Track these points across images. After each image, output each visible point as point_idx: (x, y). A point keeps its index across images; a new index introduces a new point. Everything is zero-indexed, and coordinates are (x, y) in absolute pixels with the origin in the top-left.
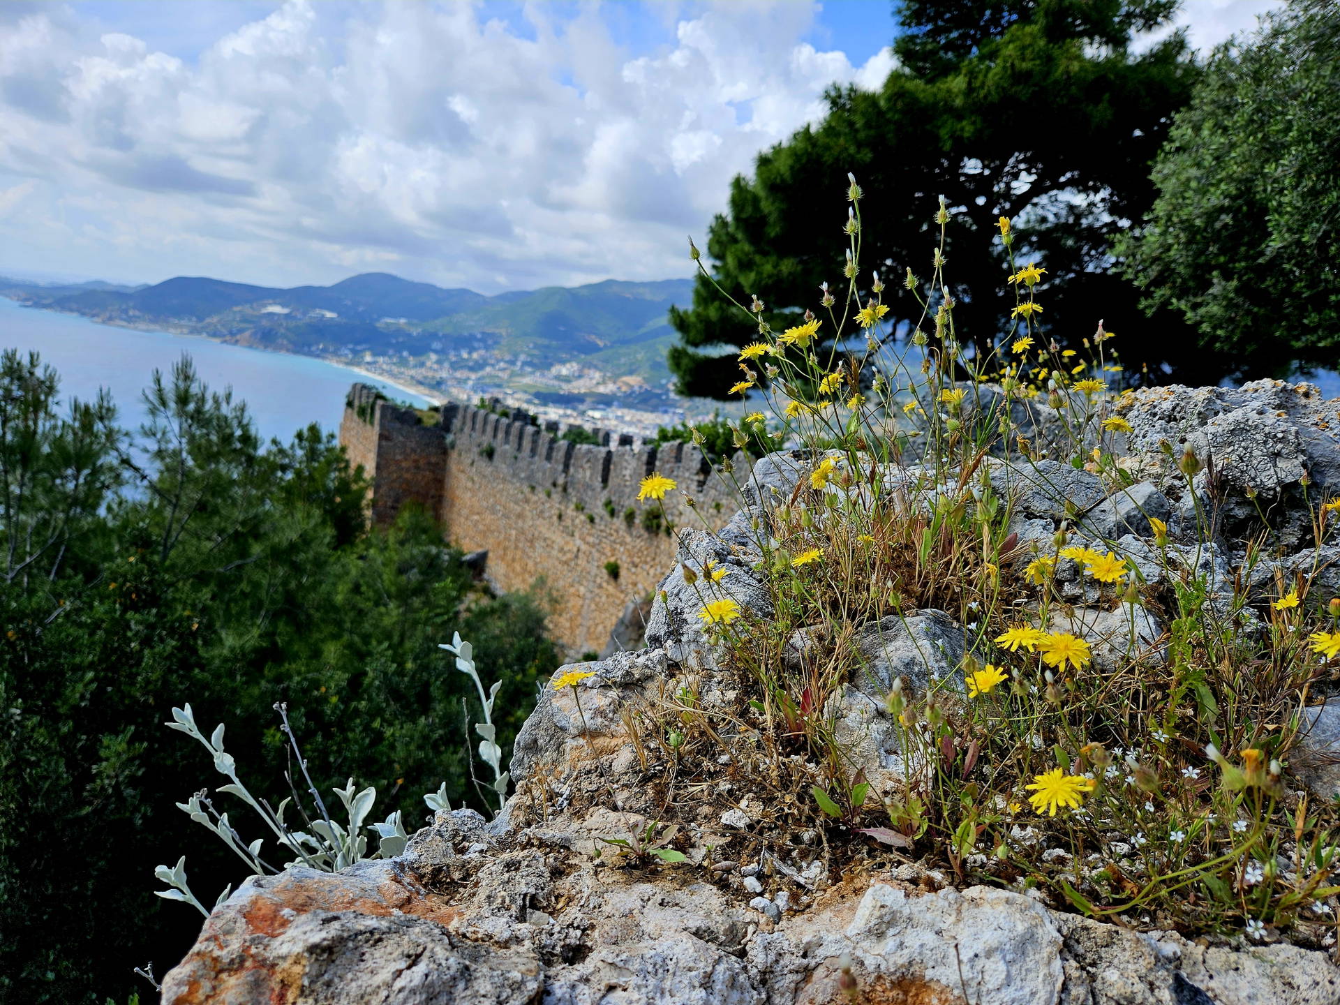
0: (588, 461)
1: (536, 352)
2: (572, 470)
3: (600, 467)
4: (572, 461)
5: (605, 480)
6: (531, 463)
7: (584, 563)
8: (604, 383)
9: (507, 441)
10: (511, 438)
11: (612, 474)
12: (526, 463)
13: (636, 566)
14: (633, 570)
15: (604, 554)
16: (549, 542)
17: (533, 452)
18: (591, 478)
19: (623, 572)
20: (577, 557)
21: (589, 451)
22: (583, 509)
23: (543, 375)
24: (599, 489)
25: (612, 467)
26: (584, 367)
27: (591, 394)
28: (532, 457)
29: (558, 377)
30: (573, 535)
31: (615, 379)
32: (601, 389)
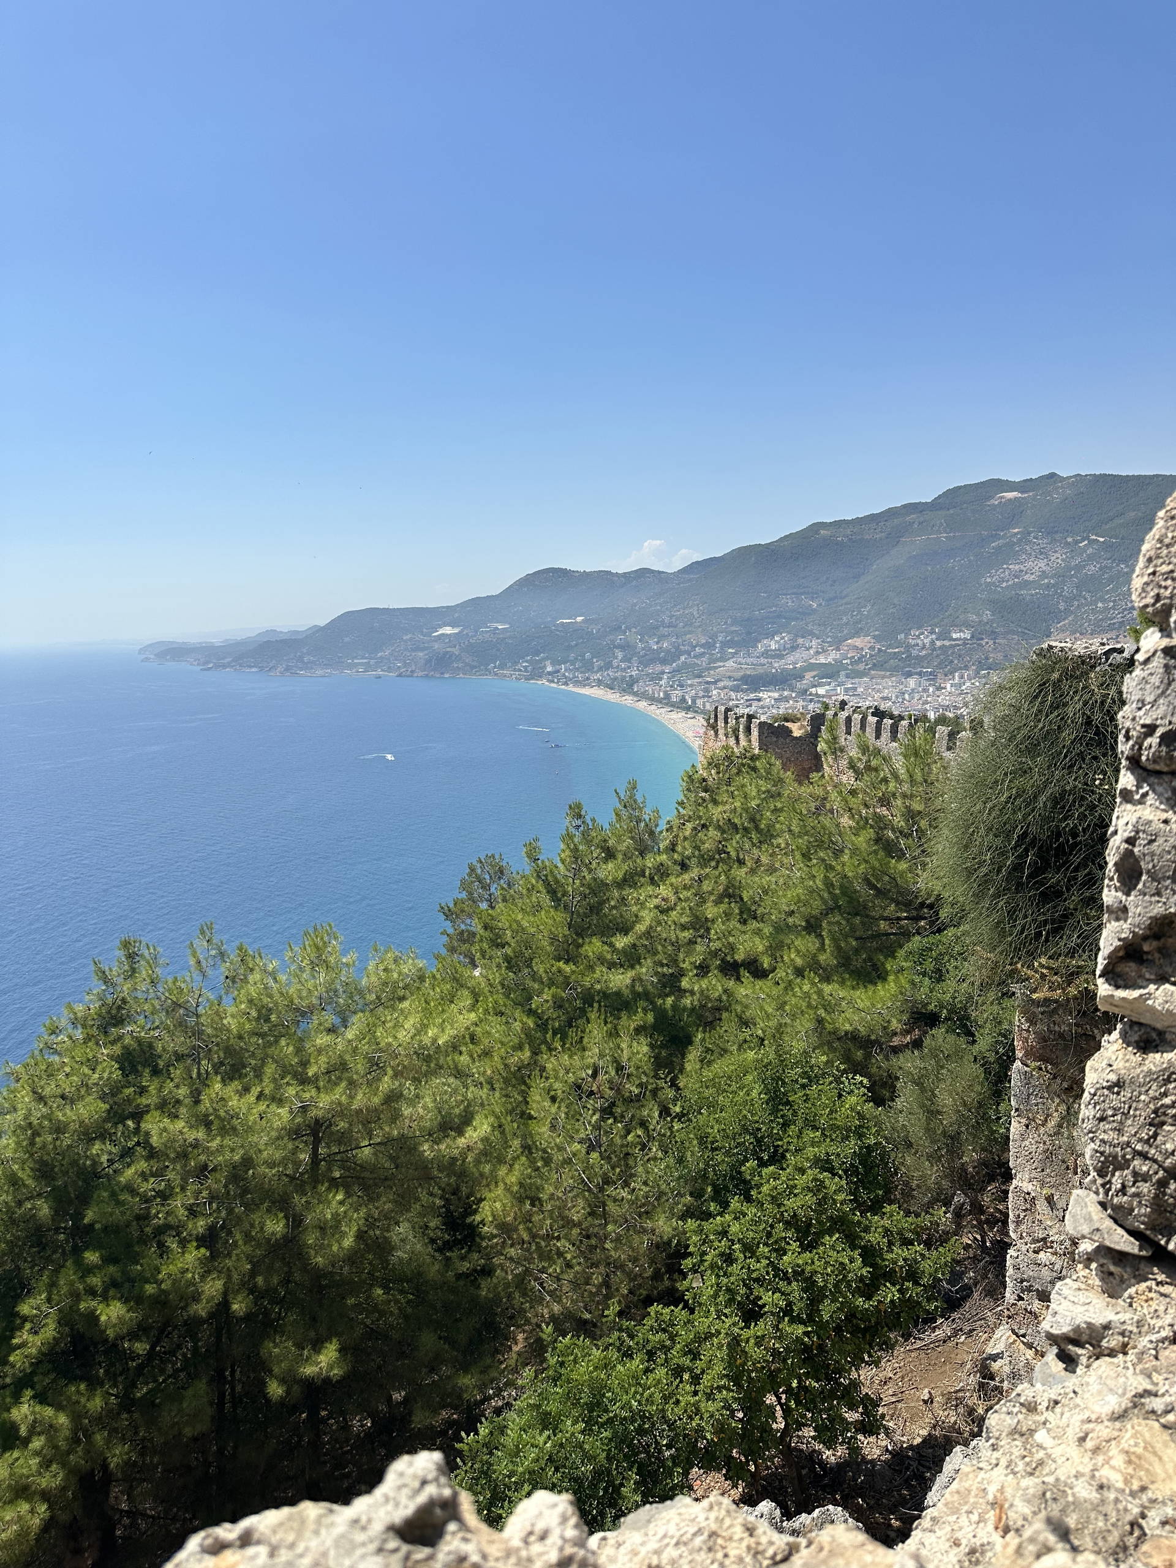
1: (735, 628)
8: (824, 651)
23: (748, 655)
26: (797, 636)
32: (822, 660)
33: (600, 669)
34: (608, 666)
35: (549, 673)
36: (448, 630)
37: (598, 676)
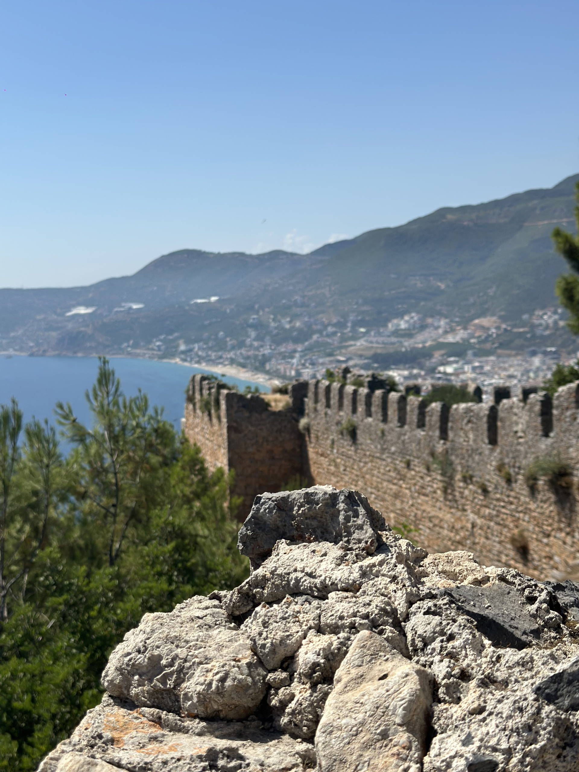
0: (469, 421)
1: (366, 308)
2: (451, 434)
3: (484, 426)
4: (450, 424)
5: (493, 441)
6: (400, 435)
7: (483, 540)
8: (452, 330)
9: (369, 414)
10: (373, 409)
11: (501, 432)
12: (395, 434)
13: (548, 536)
14: (545, 540)
15: (505, 526)
16: (437, 522)
17: (402, 421)
18: (475, 441)
19: (533, 546)
20: (472, 534)
21: (468, 410)
22: (471, 477)
23: (379, 334)
24: (487, 452)
25: (499, 424)
26: (426, 316)
27: (440, 346)
28: (402, 426)
29: (397, 333)
30: (464, 510)
31: (465, 323)
32: (450, 339)
33: (233, 348)
34: (241, 345)
35: (183, 352)
36: (82, 310)
37: (231, 355)
